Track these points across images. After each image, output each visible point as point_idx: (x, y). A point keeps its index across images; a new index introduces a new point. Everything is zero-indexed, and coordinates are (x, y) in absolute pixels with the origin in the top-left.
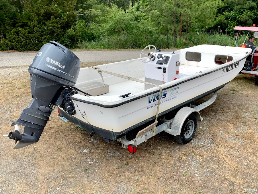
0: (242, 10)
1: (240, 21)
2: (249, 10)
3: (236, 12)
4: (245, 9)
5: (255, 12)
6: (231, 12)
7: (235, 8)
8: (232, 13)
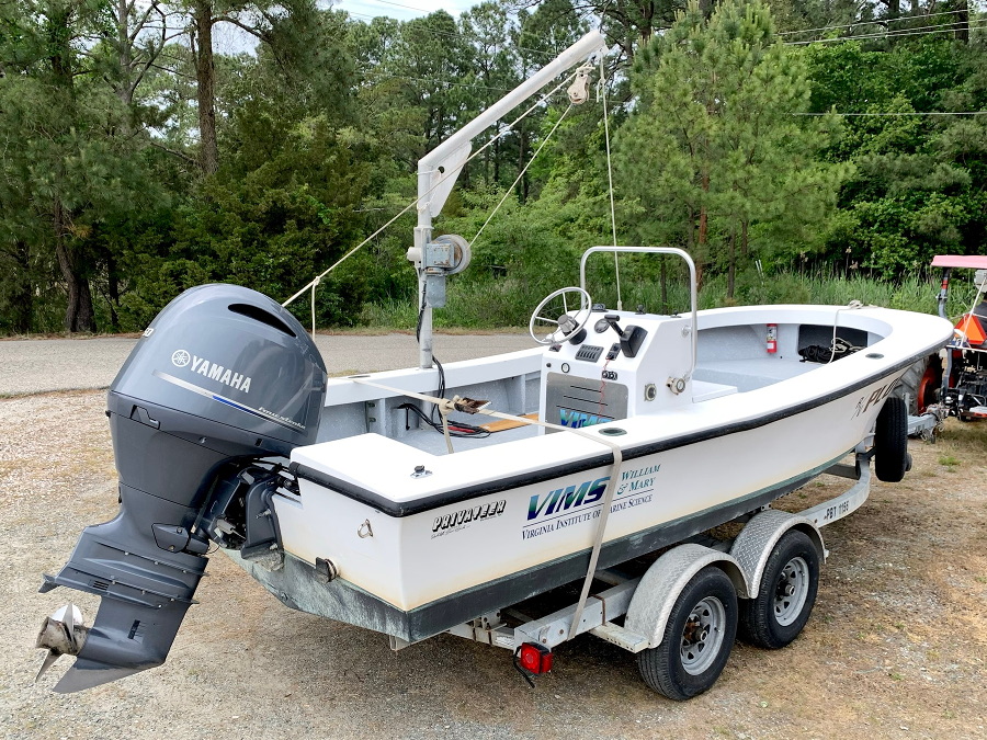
0: (918, 195)
1: (915, 230)
2: (943, 196)
3: (897, 200)
4: (930, 190)
5: (965, 202)
6: (877, 200)
7: (893, 188)
8: (883, 206)
